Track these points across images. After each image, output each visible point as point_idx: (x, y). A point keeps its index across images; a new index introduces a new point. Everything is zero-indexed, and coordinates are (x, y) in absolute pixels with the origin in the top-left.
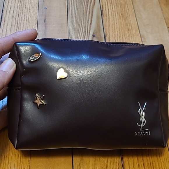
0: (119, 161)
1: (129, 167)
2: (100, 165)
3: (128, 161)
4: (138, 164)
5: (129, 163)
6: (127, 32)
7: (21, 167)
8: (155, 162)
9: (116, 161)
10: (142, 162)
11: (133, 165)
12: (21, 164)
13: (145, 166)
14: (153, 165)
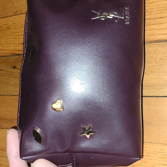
0: (156, 45)
1: (162, 34)
2: (159, 67)
3: (156, 35)
4: (160, 25)
5: (158, 35)
6: (11, 30)
7: (159, 153)
8: (157, 6)
9: (156, 49)
10: (158, 19)
11: (161, 30)
12: (155, 153)
13: (162, 17)
14: (162, 8)
